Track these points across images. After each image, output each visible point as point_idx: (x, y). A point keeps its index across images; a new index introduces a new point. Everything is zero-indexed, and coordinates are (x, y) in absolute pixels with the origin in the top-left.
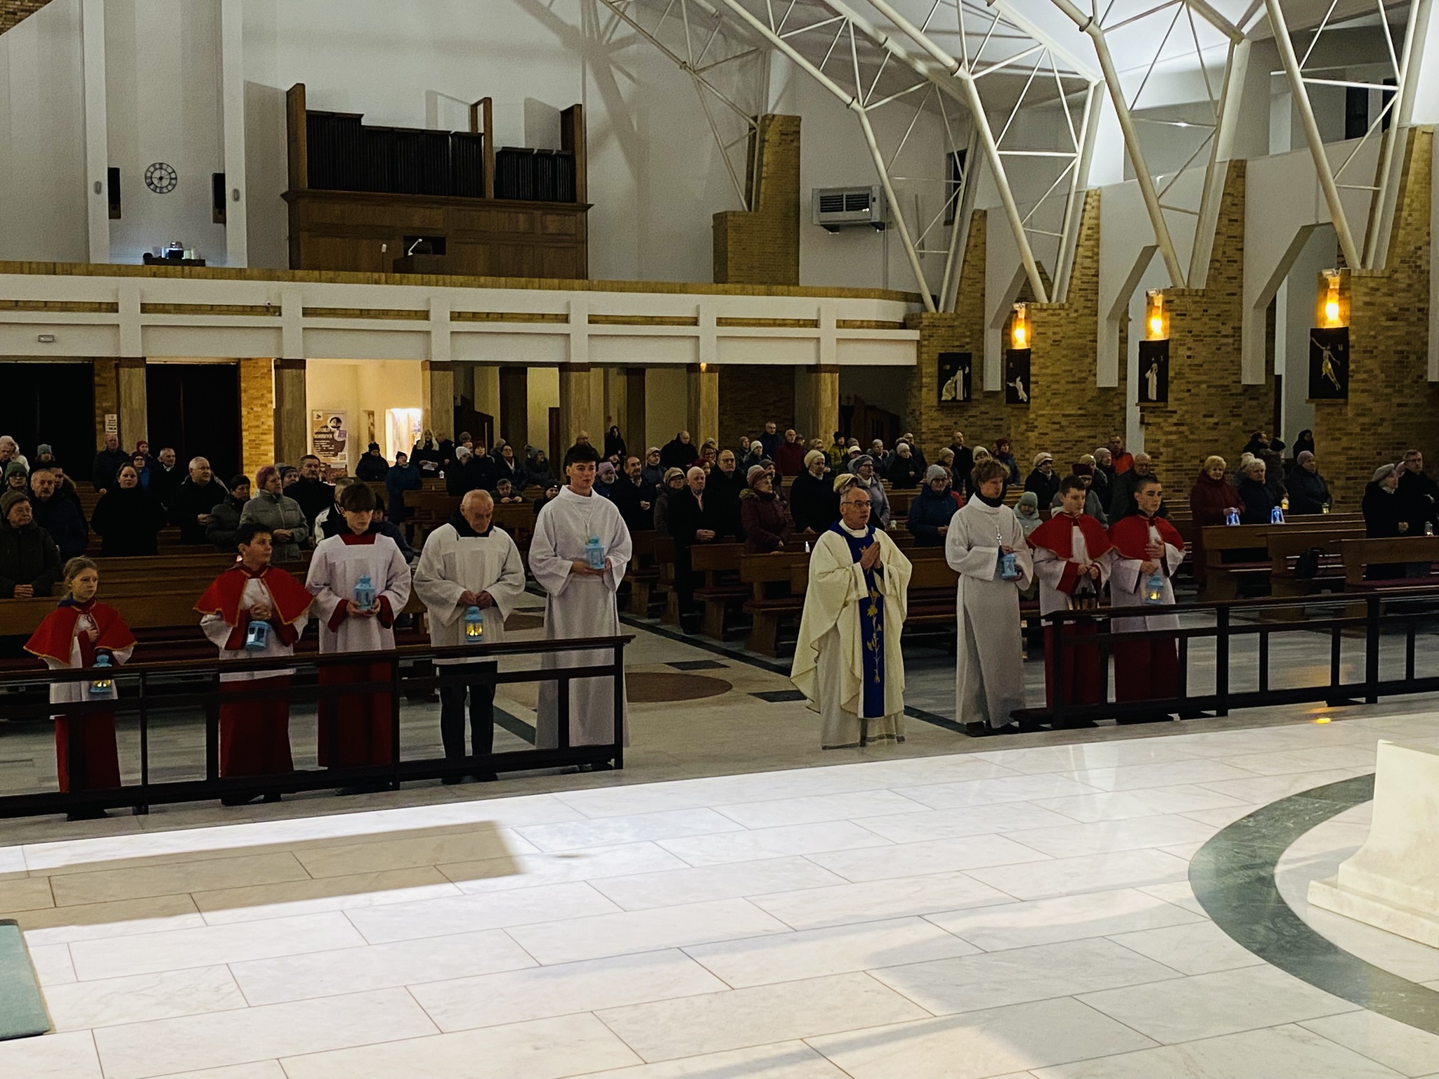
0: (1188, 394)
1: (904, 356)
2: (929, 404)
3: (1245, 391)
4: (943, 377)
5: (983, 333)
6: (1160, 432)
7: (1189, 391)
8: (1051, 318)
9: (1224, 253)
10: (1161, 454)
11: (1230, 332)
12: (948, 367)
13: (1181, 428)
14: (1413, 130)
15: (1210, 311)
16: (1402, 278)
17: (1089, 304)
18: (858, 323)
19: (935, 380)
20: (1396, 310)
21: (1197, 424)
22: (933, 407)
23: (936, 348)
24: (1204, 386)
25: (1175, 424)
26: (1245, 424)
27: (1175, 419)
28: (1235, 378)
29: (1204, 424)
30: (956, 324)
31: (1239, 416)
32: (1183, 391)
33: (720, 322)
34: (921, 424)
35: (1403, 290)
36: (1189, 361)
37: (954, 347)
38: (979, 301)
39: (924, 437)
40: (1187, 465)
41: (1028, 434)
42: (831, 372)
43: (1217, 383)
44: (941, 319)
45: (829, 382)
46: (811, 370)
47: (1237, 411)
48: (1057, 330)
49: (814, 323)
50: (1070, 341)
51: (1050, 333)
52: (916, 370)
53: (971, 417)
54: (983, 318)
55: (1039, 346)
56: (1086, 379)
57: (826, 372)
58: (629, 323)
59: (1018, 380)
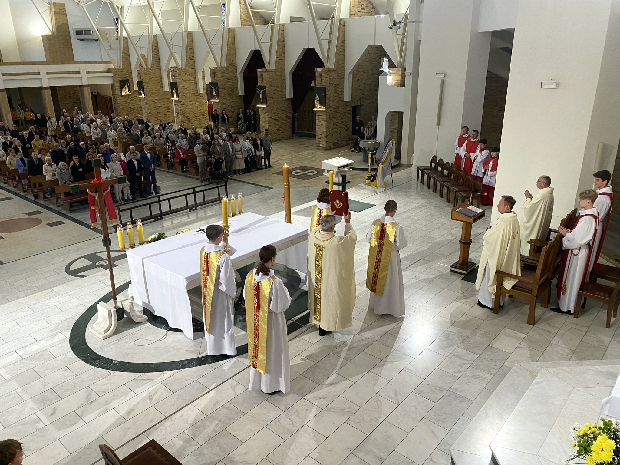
3: (199, 94)
4: (122, 88)
5: (132, 74)
6: (178, 107)
7: (184, 96)
8: (148, 72)
9: (189, 57)
10: (179, 113)
11: (193, 79)
13: (183, 106)
14: (229, 29)
15: (187, 74)
16: (230, 69)
17: (158, 68)
18: (93, 72)
19: (119, 88)
20: (229, 77)
21: (187, 104)
22: (120, 96)
23: (118, 79)
24: (188, 94)
25: (182, 105)
26: (200, 103)
27: (182, 104)
28: (196, 91)
30: (123, 71)
34: (117, 101)
35: (231, 72)
36: (183, 88)
37: (123, 78)
38: (129, 64)
39: (119, 104)
40: (186, 115)
41: (146, 105)
42: (87, 87)
43: (192, 93)
44: (118, 70)
45: (87, 90)
46: (81, 86)
47: (198, 100)
48: (150, 76)
49: (79, 73)
50: (154, 79)
51: (148, 77)
52: (113, 85)
53: (132, 98)
54: (131, 69)
55: (146, 81)
56: (160, 89)
57: (85, 87)
58: (16, 75)
59: (141, 90)
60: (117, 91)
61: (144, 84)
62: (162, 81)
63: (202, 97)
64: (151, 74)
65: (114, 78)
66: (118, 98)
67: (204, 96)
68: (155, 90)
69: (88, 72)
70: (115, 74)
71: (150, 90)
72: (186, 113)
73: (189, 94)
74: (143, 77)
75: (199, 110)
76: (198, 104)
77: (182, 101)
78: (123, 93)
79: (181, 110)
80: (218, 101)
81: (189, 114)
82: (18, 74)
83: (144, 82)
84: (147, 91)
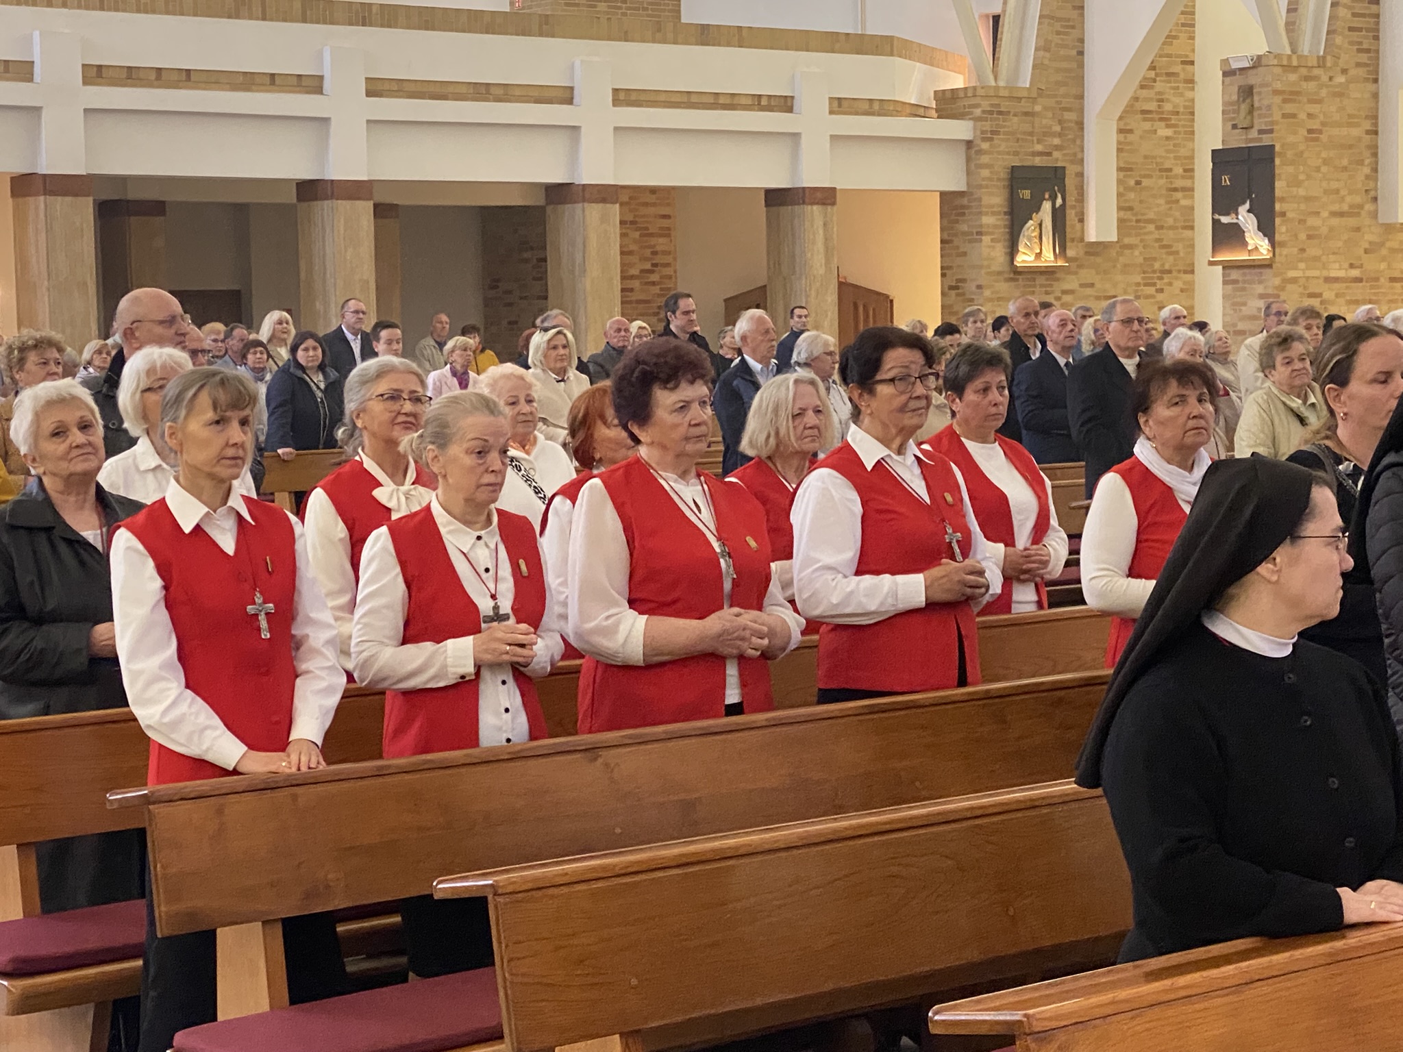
2: (995, 268)
4: (1017, 216)
5: (1082, 129)
8: (1304, 84)
17: (1364, 58)
18: (866, 106)
19: (1004, 220)
23: (1000, 158)
30: (1038, 108)
33: (622, 97)
37: (1035, 154)
38: (1074, 65)
42: (823, 203)
44: (1011, 98)
45: (819, 223)
46: (776, 198)
48: (1314, 109)
49: (785, 104)
50: (1335, 131)
51: (1303, 116)
52: (965, 201)
53: (1065, 292)
54: (1081, 97)
55: (1286, 140)
56: (1361, 207)
57: (812, 204)
58: (444, 97)
59: (1243, 209)
60: (985, 239)
61: (1277, 161)
62: (1375, 155)
64: (1319, 101)
65: (980, 152)
66: (987, 293)
68: (1334, 214)
69: (840, 106)
70: (987, 126)
71: (1303, 206)
74: (1277, 116)
82: (451, 89)
83: (1277, 148)
84: (1290, 215)
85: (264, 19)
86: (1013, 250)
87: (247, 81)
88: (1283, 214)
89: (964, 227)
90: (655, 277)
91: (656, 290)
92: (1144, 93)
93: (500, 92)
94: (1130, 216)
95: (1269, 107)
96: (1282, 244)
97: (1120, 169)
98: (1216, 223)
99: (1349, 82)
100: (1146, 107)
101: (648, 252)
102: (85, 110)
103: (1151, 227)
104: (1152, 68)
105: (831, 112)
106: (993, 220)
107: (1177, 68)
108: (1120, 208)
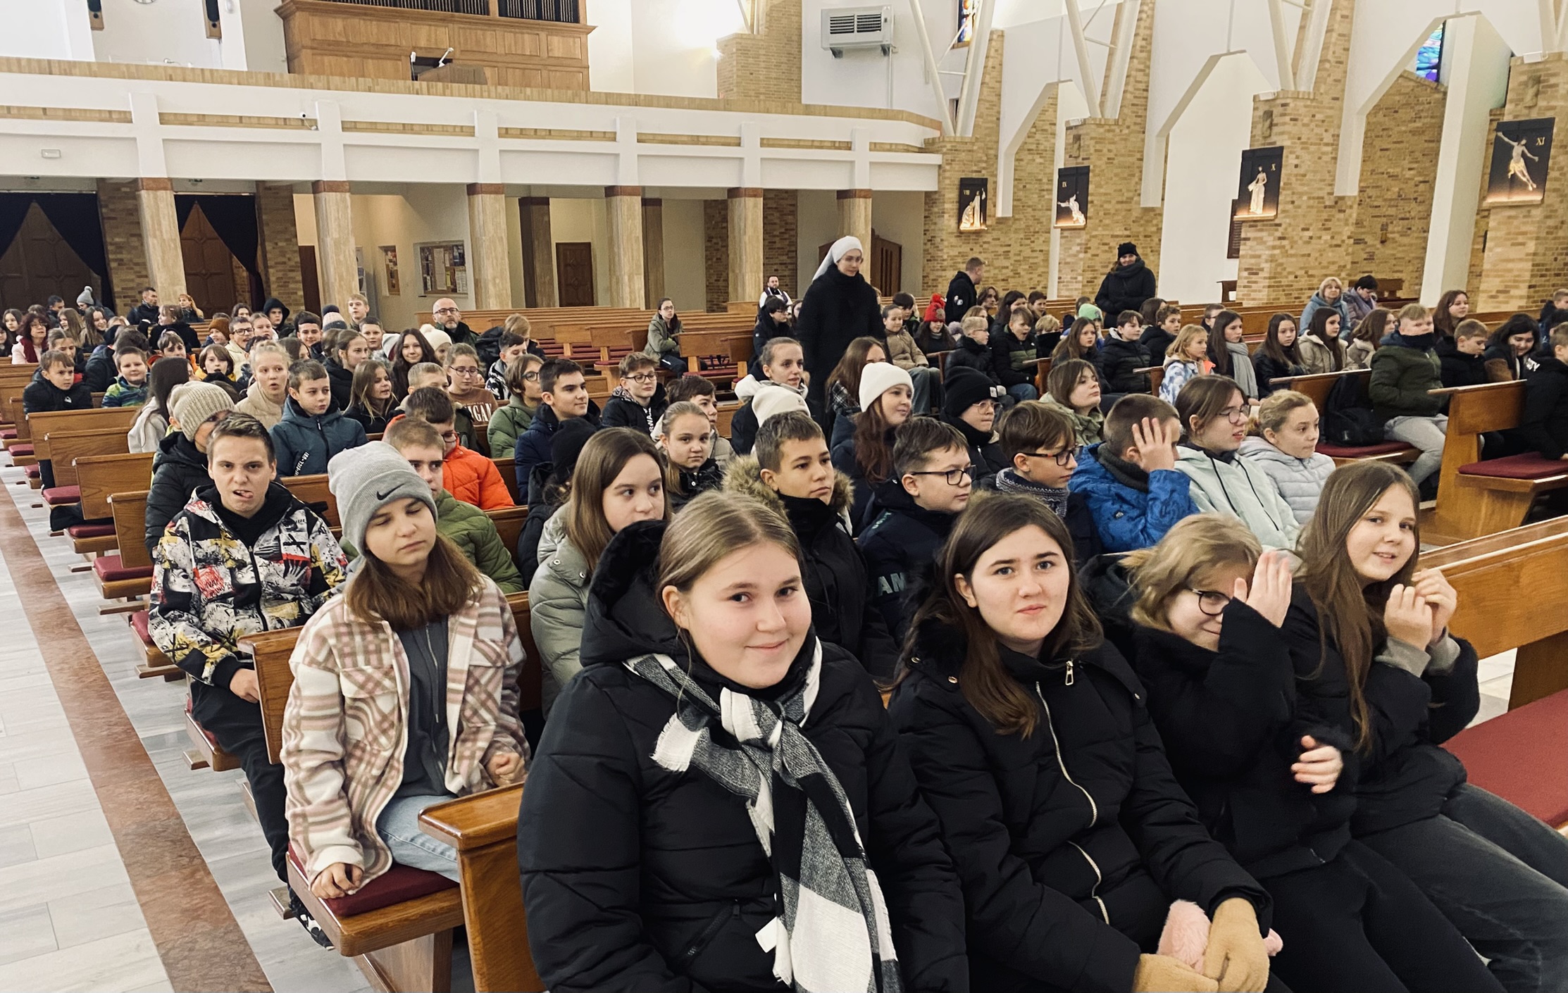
0: (1291, 206)
1: (927, 183)
2: (950, 231)
3: (1336, 203)
4: (963, 203)
5: (997, 159)
6: (1260, 247)
7: (1293, 202)
8: (1107, 134)
9: (1333, 53)
10: (1262, 270)
11: (1330, 140)
12: (968, 192)
13: (1285, 242)
17: (1138, 120)
18: (888, 147)
19: (956, 206)
21: (1296, 238)
22: (952, 233)
23: (954, 176)
24: (1305, 198)
25: (1280, 238)
26: (1332, 238)
27: (1278, 234)
28: (1328, 189)
29: (1301, 238)
30: (975, 148)
31: (1329, 229)
32: (1287, 203)
33: (765, 143)
34: (942, 250)
37: (973, 172)
38: (995, 125)
39: (945, 263)
40: (1284, 282)
41: (1082, 255)
42: (865, 197)
43: (1315, 195)
44: (962, 143)
45: (862, 207)
46: (843, 195)
47: (1329, 224)
48: (1112, 147)
49: (848, 146)
50: (1121, 159)
51: (1105, 150)
52: (937, 196)
53: (985, 243)
54: (997, 142)
55: (1096, 164)
56: (1132, 198)
57: (860, 197)
58: (676, 143)
59: (1072, 199)
60: (946, 216)
61: (1091, 174)
62: (1141, 172)
63: (1341, 215)
64: (1114, 143)
65: (944, 171)
66: (946, 243)
67: (1348, 211)
68: (1118, 202)
69: (875, 147)
70: (949, 157)
71: (1103, 198)
72: (1285, 273)
73: (1309, 198)
74: (1092, 150)
75: (1325, 263)
76: (1326, 242)
77: (1283, 226)
78: (965, 226)
79: (1272, 259)
80: (1537, 198)
81: (1291, 277)
82: (680, 139)
83: (1091, 167)
84: (1095, 202)
85: (587, 103)
86: (960, 221)
87: (579, 135)
88: (1092, 202)
89: (936, 210)
90: (786, 236)
91: (787, 242)
92: (1031, 140)
93: (704, 140)
94: (1018, 205)
95: (1088, 146)
96: (1091, 218)
97: (1015, 180)
98: (1058, 206)
99: (1130, 133)
100: (1031, 147)
101: (783, 223)
102: (501, 151)
103: (1030, 210)
104: (1034, 126)
105: (870, 150)
106: (950, 206)
107: (1047, 127)
108: (1014, 200)
